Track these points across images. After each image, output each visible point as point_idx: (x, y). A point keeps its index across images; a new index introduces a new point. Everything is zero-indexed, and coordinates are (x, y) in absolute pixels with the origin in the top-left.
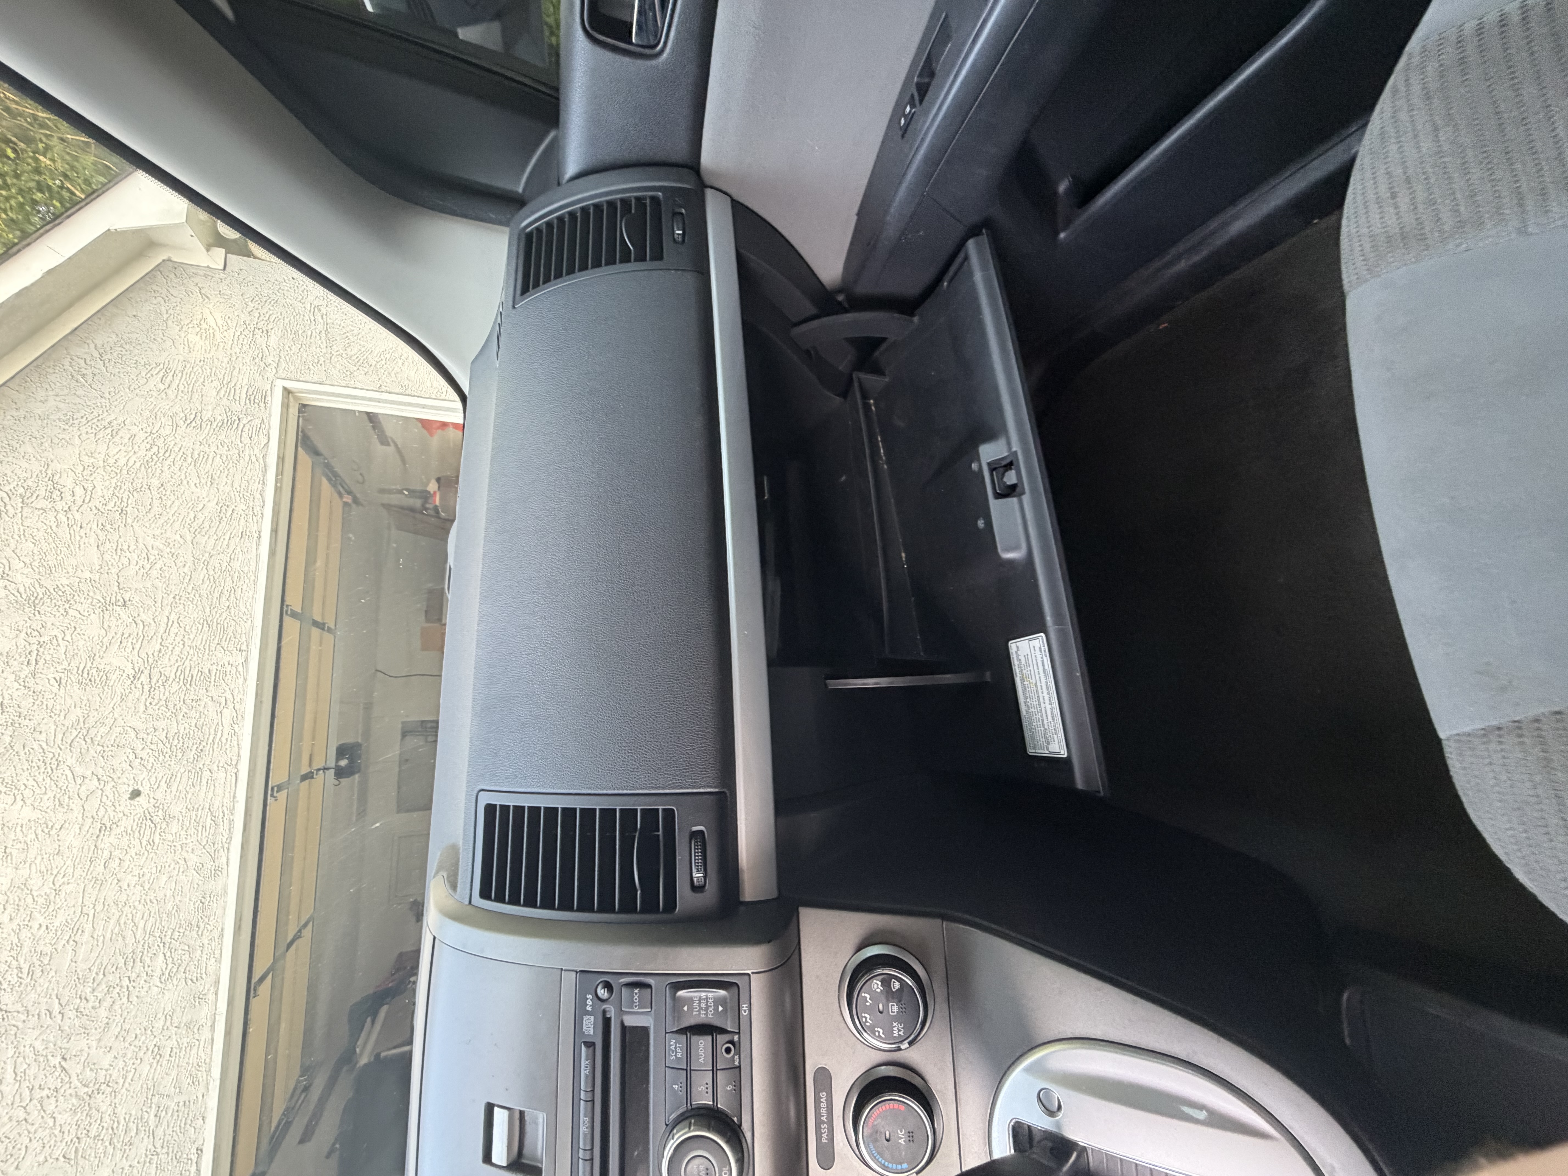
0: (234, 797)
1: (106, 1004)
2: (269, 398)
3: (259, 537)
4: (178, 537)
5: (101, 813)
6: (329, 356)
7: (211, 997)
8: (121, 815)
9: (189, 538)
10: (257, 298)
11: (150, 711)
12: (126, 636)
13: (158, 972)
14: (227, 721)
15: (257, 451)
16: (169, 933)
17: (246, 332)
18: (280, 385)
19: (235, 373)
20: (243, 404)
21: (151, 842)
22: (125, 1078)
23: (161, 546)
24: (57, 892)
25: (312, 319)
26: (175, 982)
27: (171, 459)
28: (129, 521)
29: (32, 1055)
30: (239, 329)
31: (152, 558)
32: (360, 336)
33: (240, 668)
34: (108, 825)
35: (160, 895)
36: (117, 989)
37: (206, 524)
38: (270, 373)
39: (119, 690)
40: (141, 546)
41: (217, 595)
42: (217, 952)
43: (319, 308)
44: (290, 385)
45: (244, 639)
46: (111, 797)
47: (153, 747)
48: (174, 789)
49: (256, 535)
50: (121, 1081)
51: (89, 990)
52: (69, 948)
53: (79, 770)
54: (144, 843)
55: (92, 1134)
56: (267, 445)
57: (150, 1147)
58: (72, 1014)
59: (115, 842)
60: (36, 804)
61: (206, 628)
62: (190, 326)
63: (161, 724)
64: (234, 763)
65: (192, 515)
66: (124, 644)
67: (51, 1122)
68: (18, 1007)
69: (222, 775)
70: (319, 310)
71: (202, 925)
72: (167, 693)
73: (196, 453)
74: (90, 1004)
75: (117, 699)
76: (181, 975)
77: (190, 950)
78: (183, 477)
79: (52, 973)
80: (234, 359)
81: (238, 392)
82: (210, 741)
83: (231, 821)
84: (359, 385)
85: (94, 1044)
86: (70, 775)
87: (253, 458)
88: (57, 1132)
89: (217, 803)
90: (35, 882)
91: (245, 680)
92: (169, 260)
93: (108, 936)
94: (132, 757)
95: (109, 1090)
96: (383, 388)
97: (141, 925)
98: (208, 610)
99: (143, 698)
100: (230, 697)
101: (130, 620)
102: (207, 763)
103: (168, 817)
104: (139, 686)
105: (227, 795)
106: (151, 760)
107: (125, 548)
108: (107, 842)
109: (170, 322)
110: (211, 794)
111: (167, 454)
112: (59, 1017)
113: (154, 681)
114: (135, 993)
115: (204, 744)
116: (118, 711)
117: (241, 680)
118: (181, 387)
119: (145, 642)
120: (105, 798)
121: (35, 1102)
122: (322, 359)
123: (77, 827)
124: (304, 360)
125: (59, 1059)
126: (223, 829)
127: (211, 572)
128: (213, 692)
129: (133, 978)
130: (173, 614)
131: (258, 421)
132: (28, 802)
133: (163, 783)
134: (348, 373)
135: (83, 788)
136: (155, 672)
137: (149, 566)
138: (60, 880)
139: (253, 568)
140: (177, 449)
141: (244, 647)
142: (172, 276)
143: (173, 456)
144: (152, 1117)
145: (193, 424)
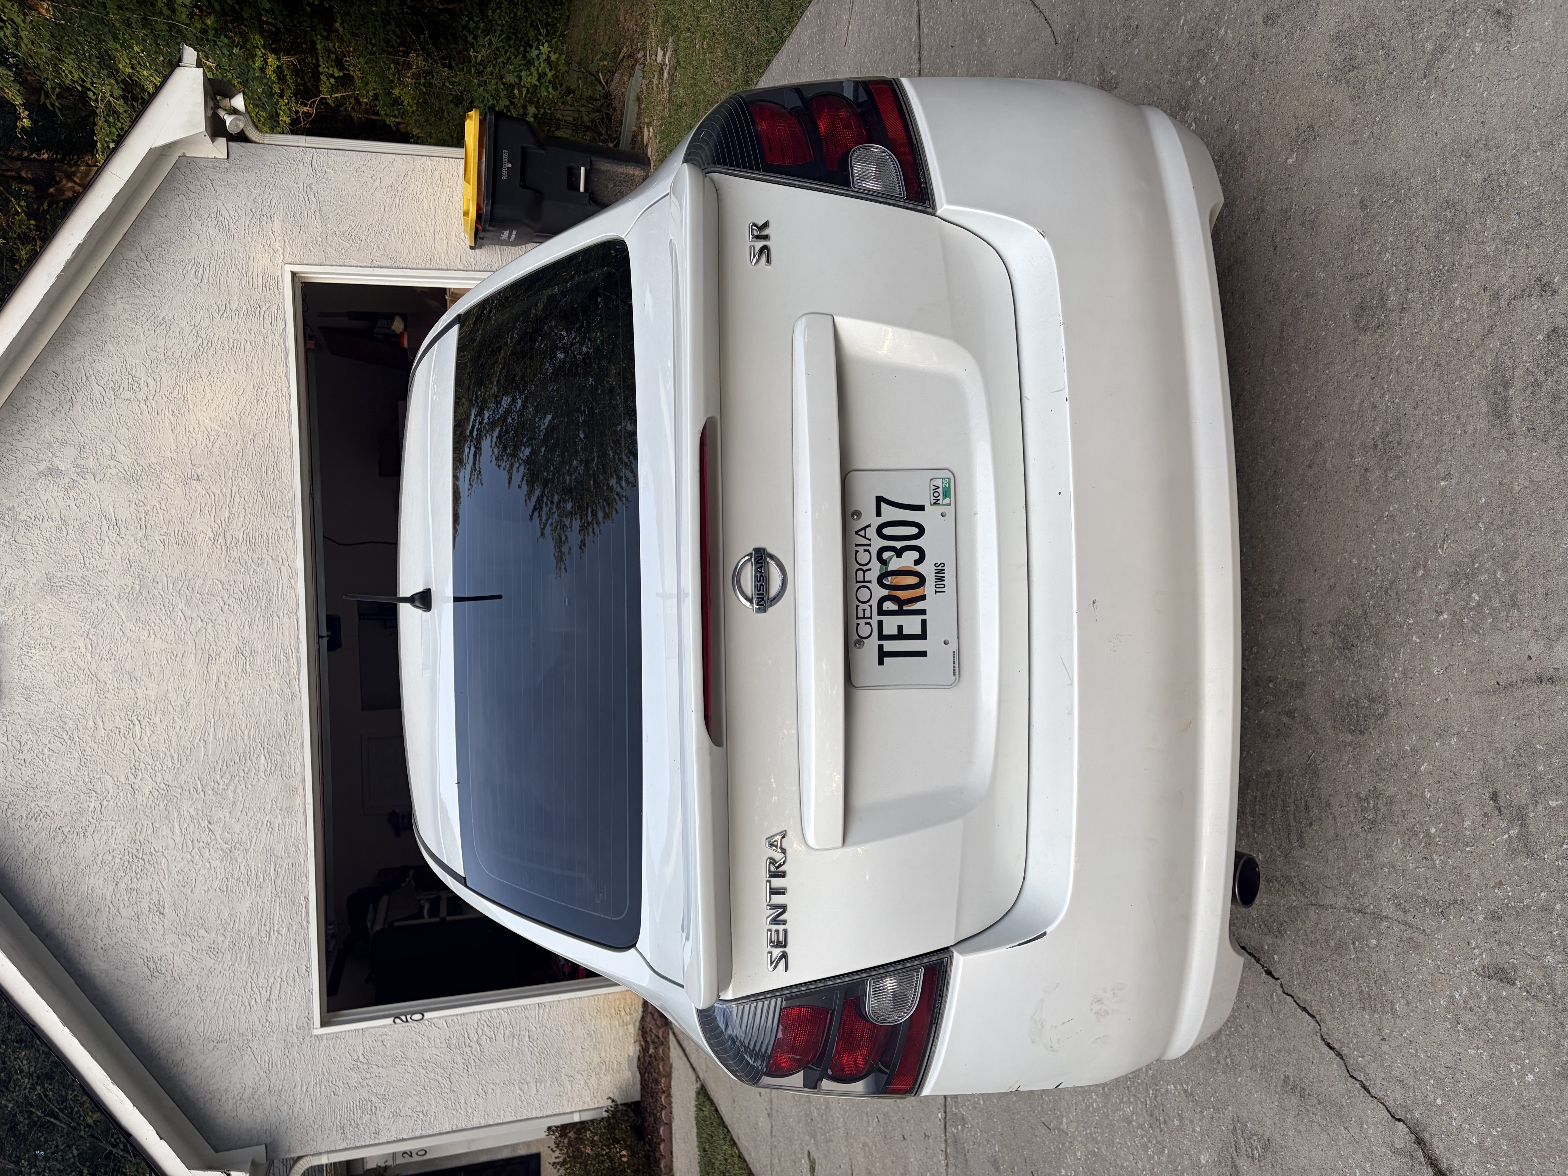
0: (298, 638)
1: (231, 788)
2: (280, 284)
3: (290, 416)
4: (228, 419)
5: (207, 647)
6: (324, 235)
7: (301, 791)
8: (221, 649)
9: (237, 420)
10: (258, 184)
11: (229, 567)
12: (203, 504)
13: (262, 769)
14: (285, 576)
15: (277, 336)
16: (266, 740)
17: (254, 220)
18: (289, 269)
19: (251, 263)
20: (260, 291)
21: (244, 671)
22: (251, 841)
23: (217, 427)
24: (188, 703)
25: (307, 198)
26: (275, 777)
27: (213, 349)
28: (191, 407)
29: (189, 818)
30: (248, 219)
31: (212, 439)
32: (349, 211)
33: (289, 531)
34: (213, 656)
35: (257, 712)
36: (237, 778)
37: (248, 407)
38: (279, 258)
39: (206, 550)
40: (203, 428)
41: (264, 469)
42: (301, 758)
43: (310, 186)
44: (297, 268)
45: (289, 507)
46: (212, 634)
47: (235, 596)
48: (255, 630)
49: (287, 414)
50: (249, 843)
51: (218, 777)
52: (202, 744)
53: (188, 613)
54: (240, 671)
55: (236, 876)
56: (284, 329)
57: (274, 891)
58: (210, 792)
59: (220, 669)
60: (163, 638)
61: (260, 498)
62: (209, 220)
63: (240, 578)
64: (294, 611)
65: (236, 398)
66: (203, 512)
67: (208, 865)
68: (175, 783)
69: (287, 620)
70: (311, 188)
71: (288, 737)
72: (239, 553)
73: (231, 342)
74: (221, 787)
75: (205, 557)
76: (277, 772)
77: (283, 755)
78: (224, 364)
79: (193, 762)
80: (248, 248)
81: (255, 280)
82: (275, 593)
83: (298, 658)
84: (354, 262)
85: (227, 815)
86: (182, 618)
87: (276, 342)
88: (213, 872)
89: (286, 643)
90: (172, 695)
91: (294, 542)
92: (184, 156)
93: (225, 738)
94: (222, 603)
95: (242, 848)
96: (375, 263)
97: (246, 733)
98: (259, 482)
99: (223, 556)
100: (284, 556)
101: (204, 492)
102: (275, 610)
103: (253, 652)
104: (219, 546)
105: (293, 637)
106: (236, 607)
107: (192, 430)
108: (214, 669)
109: (193, 219)
110: (281, 635)
111: (209, 345)
112: (202, 793)
113: (228, 542)
114: (249, 782)
115: (271, 594)
116: (206, 565)
117: (291, 542)
118: (211, 281)
119: (218, 510)
120: (208, 635)
121: (196, 850)
122: (320, 239)
123: (193, 656)
124: (304, 241)
125: (206, 823)
126: (293, 663)
127: (257, 449)
128: (272, 553)
129: (246, 770)
130: (234, 487)
131: (275, 307)
132: (158, 636)
133: (246, 626)
134: (343, 251)
135: (193, 626)
136: (228, 535)
137: (210, 445)
138: (188, 696)
139: (288, 444)
140: (216, 339)
141: (290, 515)
142: (188, 172)
143: (214, 346)
144: (272, 870)
145: (225, 315)
